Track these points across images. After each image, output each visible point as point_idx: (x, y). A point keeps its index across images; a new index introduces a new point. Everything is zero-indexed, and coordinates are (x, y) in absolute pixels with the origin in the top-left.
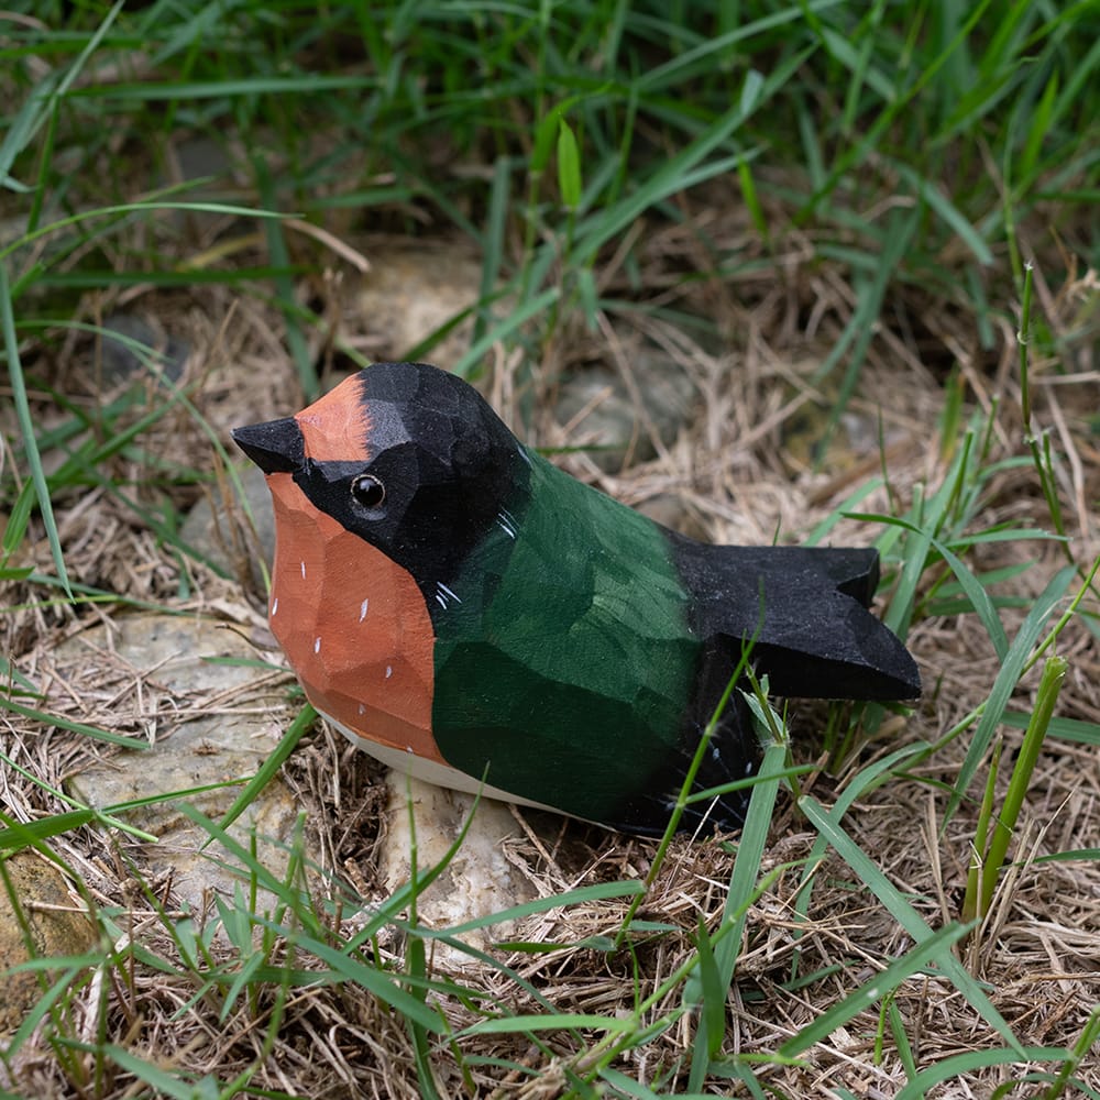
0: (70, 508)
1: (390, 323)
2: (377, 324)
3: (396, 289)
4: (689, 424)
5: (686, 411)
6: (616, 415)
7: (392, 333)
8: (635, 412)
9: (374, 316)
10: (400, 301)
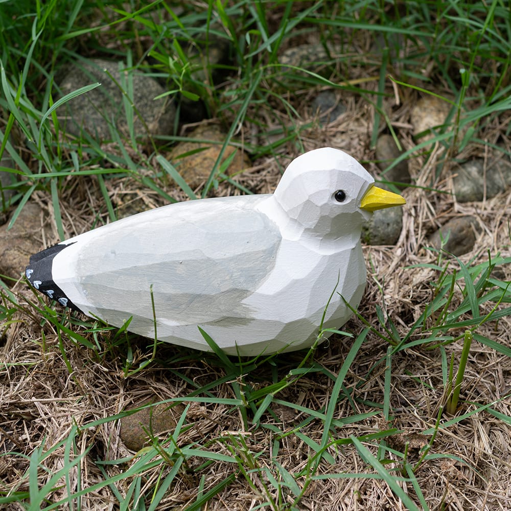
0: (270, 158)
1: (417, 121)
2: (413, 120)
3: (425, 109)
4: (504, 192)
5: (505, 186)
6: (474, 181)
7: (416, 125)
8: (482, 181)
9: (414, 116)
10: (423, 114)
